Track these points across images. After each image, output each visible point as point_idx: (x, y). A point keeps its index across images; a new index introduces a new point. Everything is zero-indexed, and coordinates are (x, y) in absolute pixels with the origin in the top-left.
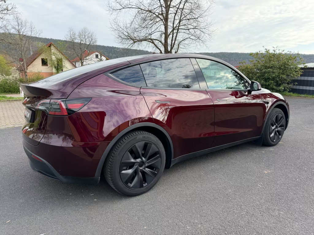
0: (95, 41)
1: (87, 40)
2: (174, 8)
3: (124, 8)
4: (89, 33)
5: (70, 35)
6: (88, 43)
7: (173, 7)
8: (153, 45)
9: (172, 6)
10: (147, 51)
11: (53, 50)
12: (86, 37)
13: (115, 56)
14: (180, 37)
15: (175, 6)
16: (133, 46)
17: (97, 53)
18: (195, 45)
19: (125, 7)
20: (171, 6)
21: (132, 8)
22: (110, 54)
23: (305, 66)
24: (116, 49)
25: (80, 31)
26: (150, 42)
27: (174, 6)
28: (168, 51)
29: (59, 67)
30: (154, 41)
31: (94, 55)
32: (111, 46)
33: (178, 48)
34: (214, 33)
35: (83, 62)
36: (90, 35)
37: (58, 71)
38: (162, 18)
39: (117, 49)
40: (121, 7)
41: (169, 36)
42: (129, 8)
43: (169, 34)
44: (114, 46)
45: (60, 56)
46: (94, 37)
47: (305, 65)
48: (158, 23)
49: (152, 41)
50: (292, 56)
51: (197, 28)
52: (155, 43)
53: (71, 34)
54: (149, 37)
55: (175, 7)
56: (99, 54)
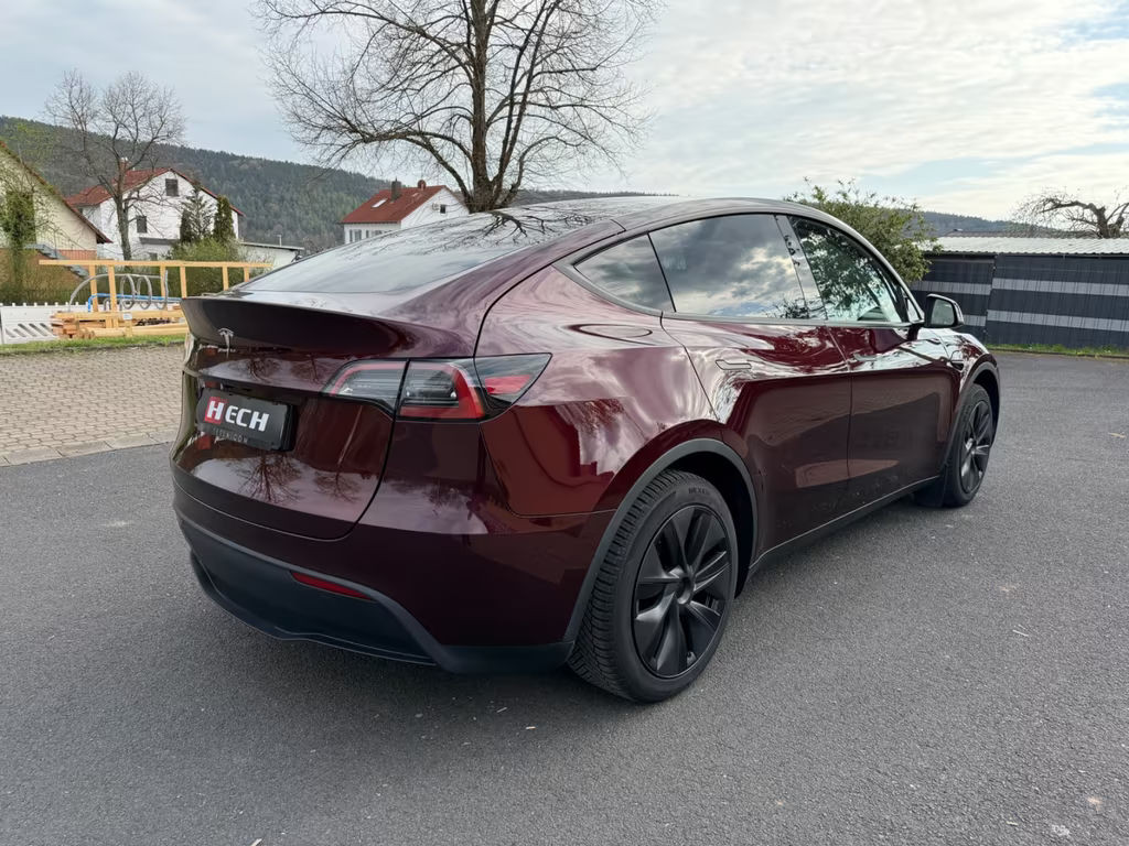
0: (177, 131)
1: (143, 124)
2: (505, 28)
3: (323, 12)
4: (152, 97)
5: (67, 100)
6: (145, 137)
7: (502, 23)
8: (429, 154)
9: (500, 20)
10: (358, 174)
12: (139, 112)
13: (233, 187)
14: (528, 131)
15: (510, 21)
16: (347, 157)
17: (170, 176)
18: (572, 163)
19: (331, 10)
20: (497, 20)
21: (356, 14)
22: (213, 179)
23: (936, 248)
24: (236, 163)
25: (114, 86)
26: (418, 143)
27: (506, 21)
28: (487, 179)
29: (22, 226)
30: (432, 140)
31: (159, 183)
32: (217, 150)
33: (521, 170)
34: (645, 125)
35: (127, 208)
36: (152, 104)
37: (19, 243)
38: (464, 58)
39: (238, 161)
40: (315, 10)
41: (488, 126)
42: (341, 12)
43: (487, 118)
44: (229, 151)
45: (26, 183)
46: (170, 115)
47: (934, 244)
49: (425, 141)
50: (899, 215)
51: (586, 103)
52: (436, 148)
53: (75, 94)
54: (415, 127)
55: (507, 24)
56: (180, 180)
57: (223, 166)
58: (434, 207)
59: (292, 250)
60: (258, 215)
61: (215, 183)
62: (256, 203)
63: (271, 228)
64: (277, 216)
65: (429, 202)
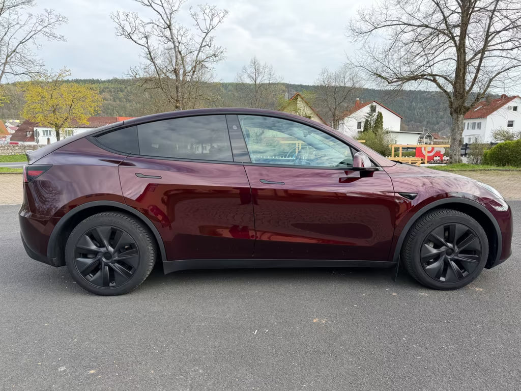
3: (376, 28)
11: (300, 104)
21: (392, 25)
22: (413, 103)
30: (437, 78)
42: (385, 26)
48: (446, 44)
49: (433, 78)
52: (438, 81)
54: (429, 71)
56: (377, 105)
57: (419, 97)
58: (509, 108)
59: (419, 134)
60: (432, 118)
61: (415, 104)
62: (433, 112)
63: (438, 124)
64: (442, 118)
65: (506, 106)
